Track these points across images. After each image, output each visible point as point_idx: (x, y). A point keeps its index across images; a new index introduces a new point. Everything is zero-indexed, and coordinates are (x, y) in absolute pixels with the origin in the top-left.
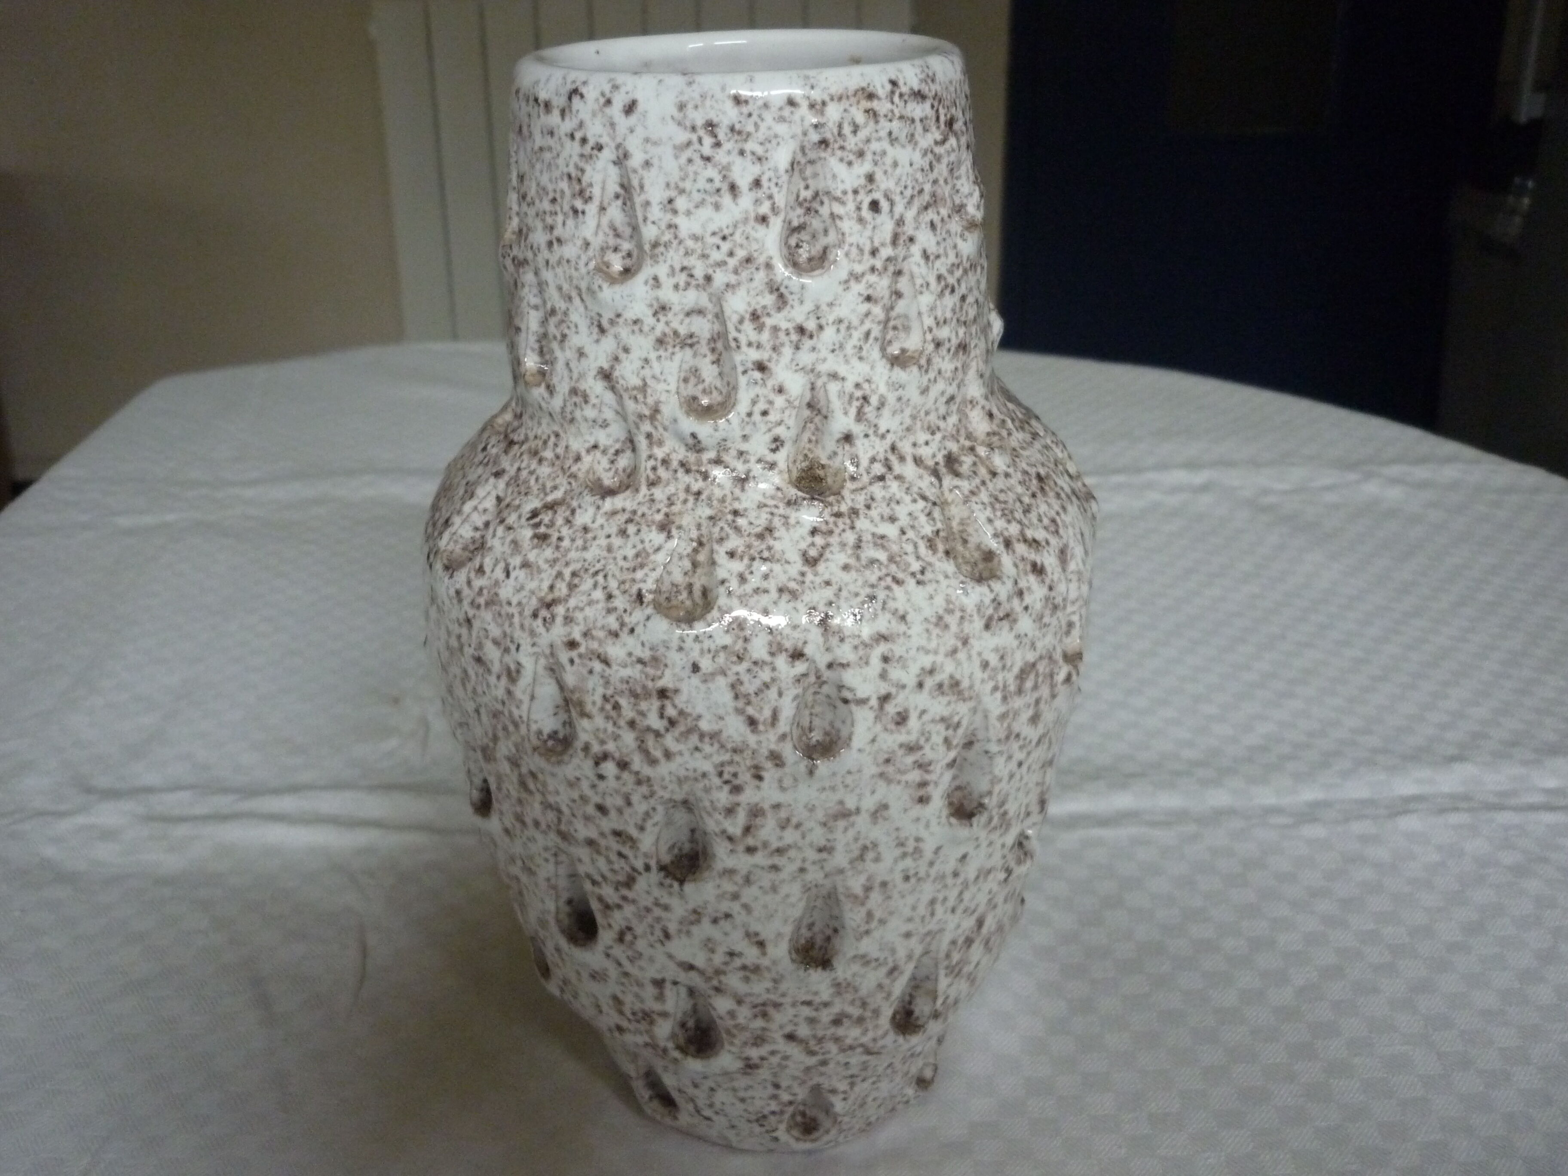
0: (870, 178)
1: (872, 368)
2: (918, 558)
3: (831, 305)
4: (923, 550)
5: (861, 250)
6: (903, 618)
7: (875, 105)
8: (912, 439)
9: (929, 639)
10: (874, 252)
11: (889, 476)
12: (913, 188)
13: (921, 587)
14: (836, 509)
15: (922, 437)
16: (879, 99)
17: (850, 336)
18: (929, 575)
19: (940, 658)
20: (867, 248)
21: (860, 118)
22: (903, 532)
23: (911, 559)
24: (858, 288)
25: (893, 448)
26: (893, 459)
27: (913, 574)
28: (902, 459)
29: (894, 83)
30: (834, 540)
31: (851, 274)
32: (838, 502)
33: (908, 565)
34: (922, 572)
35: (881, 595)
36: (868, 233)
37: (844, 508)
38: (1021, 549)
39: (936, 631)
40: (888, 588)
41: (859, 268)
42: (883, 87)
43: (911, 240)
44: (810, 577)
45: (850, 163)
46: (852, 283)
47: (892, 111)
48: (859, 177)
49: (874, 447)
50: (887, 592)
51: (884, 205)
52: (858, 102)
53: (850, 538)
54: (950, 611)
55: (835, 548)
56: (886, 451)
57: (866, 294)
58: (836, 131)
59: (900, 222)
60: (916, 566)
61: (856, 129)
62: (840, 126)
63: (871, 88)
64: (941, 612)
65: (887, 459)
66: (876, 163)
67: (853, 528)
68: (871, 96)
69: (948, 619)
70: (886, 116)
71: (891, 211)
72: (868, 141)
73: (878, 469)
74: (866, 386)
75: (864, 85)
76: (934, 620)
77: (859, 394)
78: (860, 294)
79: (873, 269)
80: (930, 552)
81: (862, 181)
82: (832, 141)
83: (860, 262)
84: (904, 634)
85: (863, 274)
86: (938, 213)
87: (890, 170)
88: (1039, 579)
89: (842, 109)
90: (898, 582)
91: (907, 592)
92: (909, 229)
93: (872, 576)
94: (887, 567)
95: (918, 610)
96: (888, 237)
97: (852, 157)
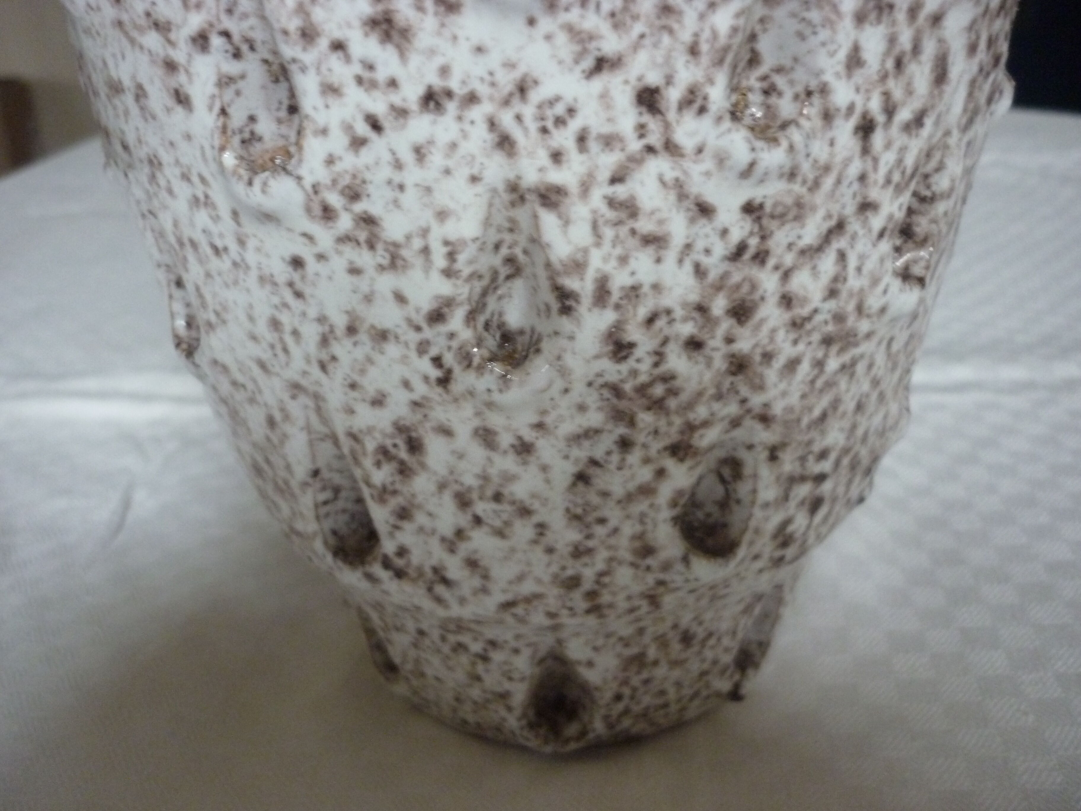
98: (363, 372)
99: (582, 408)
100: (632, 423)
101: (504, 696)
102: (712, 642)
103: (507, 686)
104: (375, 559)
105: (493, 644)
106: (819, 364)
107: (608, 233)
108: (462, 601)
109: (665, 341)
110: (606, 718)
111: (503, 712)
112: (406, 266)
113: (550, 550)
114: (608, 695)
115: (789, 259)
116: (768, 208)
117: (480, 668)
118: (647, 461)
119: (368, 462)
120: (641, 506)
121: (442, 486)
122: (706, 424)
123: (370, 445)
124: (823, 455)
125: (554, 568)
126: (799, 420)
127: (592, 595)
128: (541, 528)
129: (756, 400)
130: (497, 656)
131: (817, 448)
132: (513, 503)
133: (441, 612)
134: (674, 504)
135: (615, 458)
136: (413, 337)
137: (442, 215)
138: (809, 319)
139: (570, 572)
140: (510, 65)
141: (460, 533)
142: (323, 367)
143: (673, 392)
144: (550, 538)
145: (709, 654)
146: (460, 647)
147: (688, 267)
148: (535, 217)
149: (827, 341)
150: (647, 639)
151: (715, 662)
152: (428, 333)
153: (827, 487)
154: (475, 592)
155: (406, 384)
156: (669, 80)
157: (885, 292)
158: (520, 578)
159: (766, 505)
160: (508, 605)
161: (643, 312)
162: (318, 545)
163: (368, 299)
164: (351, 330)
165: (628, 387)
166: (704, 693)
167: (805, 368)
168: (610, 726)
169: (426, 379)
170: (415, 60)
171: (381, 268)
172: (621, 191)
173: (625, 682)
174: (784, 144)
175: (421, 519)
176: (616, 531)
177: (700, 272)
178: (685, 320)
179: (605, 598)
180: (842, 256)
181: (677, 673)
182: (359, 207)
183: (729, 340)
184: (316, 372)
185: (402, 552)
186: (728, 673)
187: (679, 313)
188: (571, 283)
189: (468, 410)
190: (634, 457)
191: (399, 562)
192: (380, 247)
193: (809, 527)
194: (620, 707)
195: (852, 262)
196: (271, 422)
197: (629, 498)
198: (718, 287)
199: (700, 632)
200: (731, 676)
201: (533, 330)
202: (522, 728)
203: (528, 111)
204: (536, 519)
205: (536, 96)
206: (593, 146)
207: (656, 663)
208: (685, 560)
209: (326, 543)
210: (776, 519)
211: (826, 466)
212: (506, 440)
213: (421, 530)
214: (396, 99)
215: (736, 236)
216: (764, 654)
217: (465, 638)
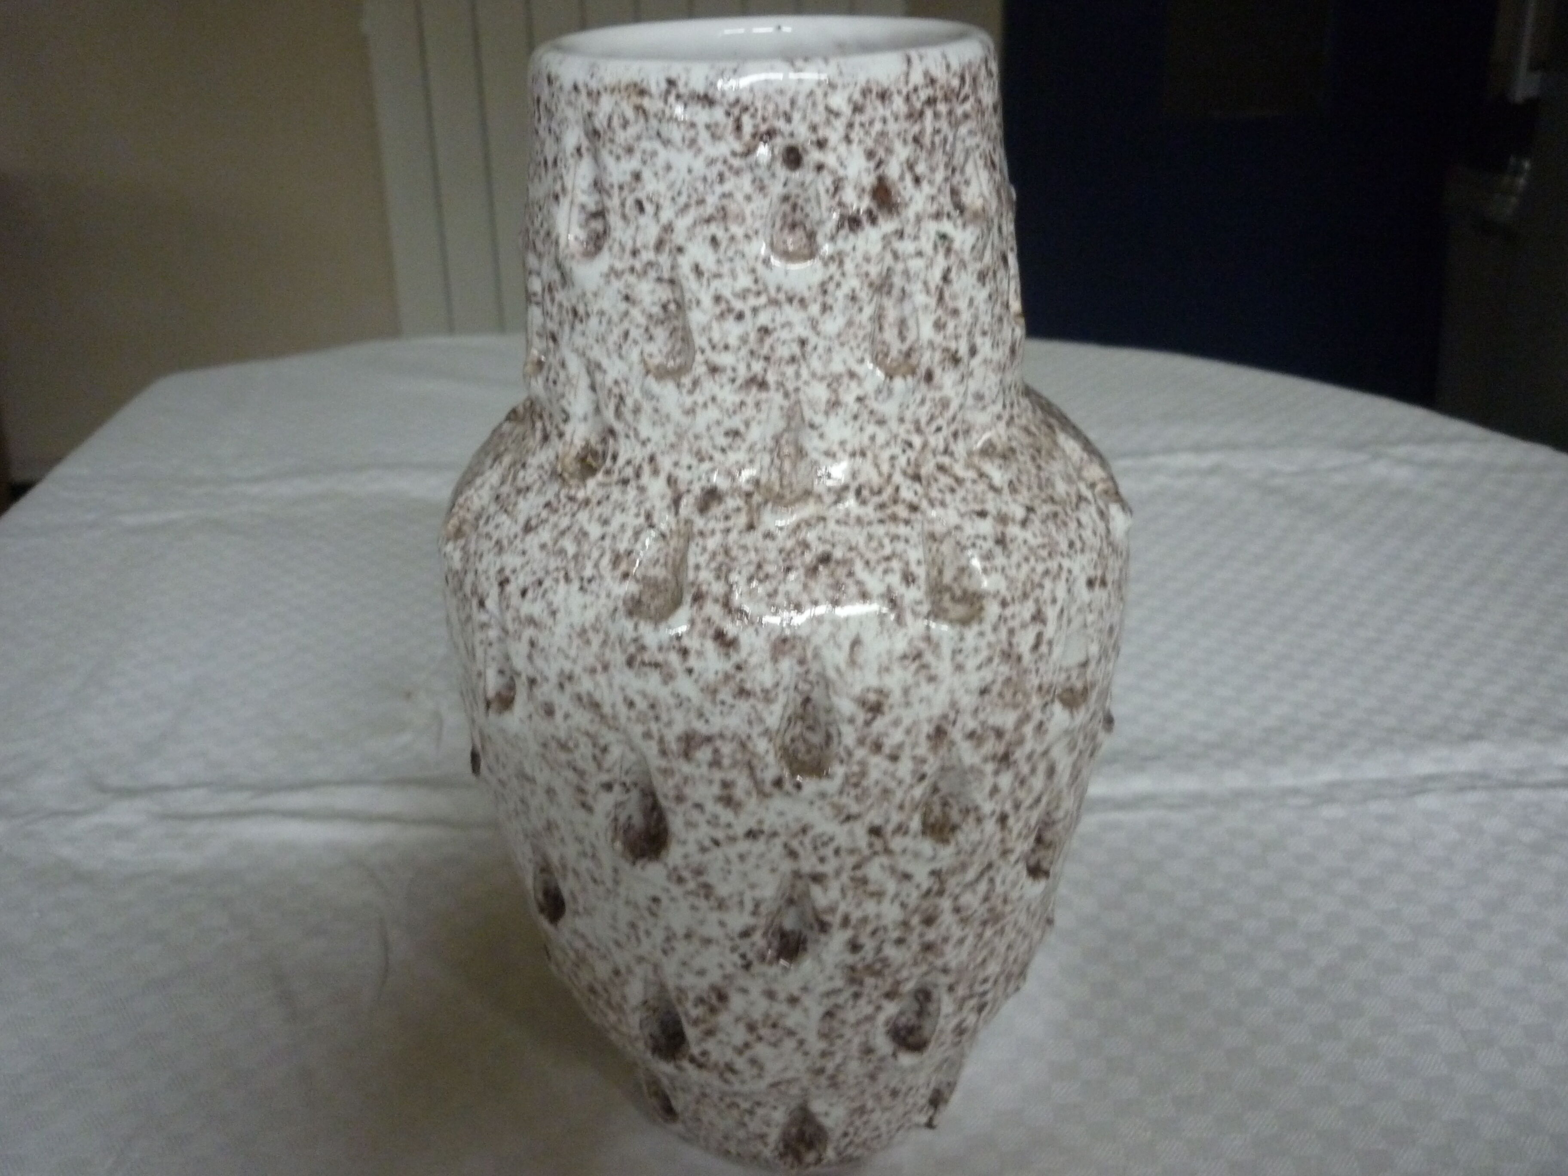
0: (637, 176)
1: (630, 369)
2: (596, 566)
3: (595, 295)
4: (605, 562)
5: (623, 248)
6: (554, 613)
7: (646, 102)
8: (674, 457)
9: (570, 645)
10: (635, 253)
11: (633, 483)
12: (689, 196)
13: (581, 594)
14: (573, 492)
15: (687, 459)
16: (651, 96)
17: (611, 331)
18: (594, 586)
19: (578, 670)
20: (629, 246)
21: (630, 114)
22: (603, 538)
23: (589, 565)
24: (617, 285)
25: (652, 459)
26: (647, 469)
27: (582, 579)
28: (656, 472)
29: (671, 83)
30: (553, 519)
31: (612, 269)
32: (578, 487)
33: (584, 567)
34: (590, 581)
35: (547, 583)
36: (631, 231)
37: (581, 495)
38: (713, 610)
39: (577, 642)
40: (557, 581)
41: (619, 266)
42: (658, 84)
43: (680, 250)
44: (518, 541)
45: (618, 158)
46: (613, 278)
47: (663, 112)
48: (625, 173)
49: (634, 450)
50: (554, 584)
51: (649, 208)
52: (629, 97)
53: (565, 522)
54: (596, 630)
55: (548, 527)
56: (643, 459)
57: (624, 292)
58: (605, 124)
59: (668, 228)
60: (588, 572)
61: (625, 124)
62: (610, 119)
63: (644, 85)
64: (587, 625)
65: (640, 467)
66: (644, 162)
67: (574, 515)
68: (642, 92)
69: (591, 635)
70: (656, 115)
71: (656, 214)
72: (639, 138)
73: (629, 472)
74: (623, 385)
75: (637, 79)
76: (578, 629)
77: (616, 391)
78: (619, 292)
79: (632, 270)
80: (610, 567)
81: (628, 178)
82: (602, 132)
83: (621, 259)
84: (550, 628)
85: (623, 272)
86: (727, 230)
87: (661, 173)
88: (722, 651)
89: (613, 101)
90: (567, 579)
91: (568, 592)
92: (679, 237)
93: (553, 563)
94: (568, 562)
95: (569, 613)
96: (652, 242)
97: (620, 151)
98: (692, 957)
99: (831, 978)
100: (861, 983)
101: (762, 1137)
102: (913, 1092)
103: (765, 1129)
104: (684, 1056)
105: (759, 1104)
106: (980, 936)
107: (850, 894)
108: (743, 1082)
109: (883, 942)
110: (836, 1148)
111: (760, 1146)
112: (727, 909)
113: (806, 1054)
114: (838, 1133)
115: (957, 891)
116: (944, 870)
117: (747, 1118)
118: (870, 1002)
119: (689, 1005)
120: (867, 1026)
121: (738, 1020)
122: (907, 979)
123: (691, 996)
124: (985, 981)
125: (809, 1063)
126: (967, 967)
127: (832, 1077)
128: (801, 1042)
129: (939, 963)
130: (760, 1111)
131: (981, 977)
132: (784, 1029)
133: (726, 1088)
134: (887, 1023)
135: (851, 1003)
136: (728, 944)
137: (753, 886)
138: (972, 915)
139: (818, 1065)
140: (798, 820)
141: (747, 1045)
142: (665, 952)
143: (888, 966)
144: (806, 1047)
145: (910, 1101)
146: (733, 1105)
147: (897, 904)
148: (808, 886)
149: (984, 923)
150: (867, 1096)
151: (915, 1104)
152: (738, 941)
153: (989, 997)
154: (753, 1077)
155: (721, 966)
156: (887, 821)
157: (1022, 888)
158: (785, 1069)
159: (947, 1016)
160: (775, 1085)
161: (869, 928)
162: (640, 1045)
163: (702, 922)
164: (688, 936)
165: (860, 966)
166: (907, 1125)
167: (970, 941)
168: (839, 1154)
169: (735, 965)
170: (743, 816)
171: (711, 909)
172: (859, 873)
173: (851, 1124)
174: (953, 843)
175: (721, 1036)
176: (849, 1041)
177: (903, 905)
178: (895, 929)
179: (841, 1078)
180: (992, 881)
181: (887, 1115)
182: (702, 879)
183: (921, 935)
184: (658, 954)
185: (704, 1053)
186: (925, 1109)
187: (890, 927)
188: (827, 918)
189: (761, 981)
190: (862, 1002)
191: (702, 1060)
192: (712, 898)
193: (978, 1021)
194: (847, 1140)
195: (998, 880)
196: (617, 972)
197: (858, 1023)
198: (916, 911)
199: (904, 1089)
200: (927, 1112)
201: (800, 933)
202: (775, 1158)
203: (807, 840)
204: (798, 1037)
205: (811, 834)
206: (843, 854)
207: (873, 1111)
208: (894, 1055)
209: (646, 1043)
210: (954, 1022)
211: (988, 986)
212: (782, 996)
213: (720, 1042)
214: (731, 832)
215: (925, 886)
216: (951, 1092)
217: (739, 1100)
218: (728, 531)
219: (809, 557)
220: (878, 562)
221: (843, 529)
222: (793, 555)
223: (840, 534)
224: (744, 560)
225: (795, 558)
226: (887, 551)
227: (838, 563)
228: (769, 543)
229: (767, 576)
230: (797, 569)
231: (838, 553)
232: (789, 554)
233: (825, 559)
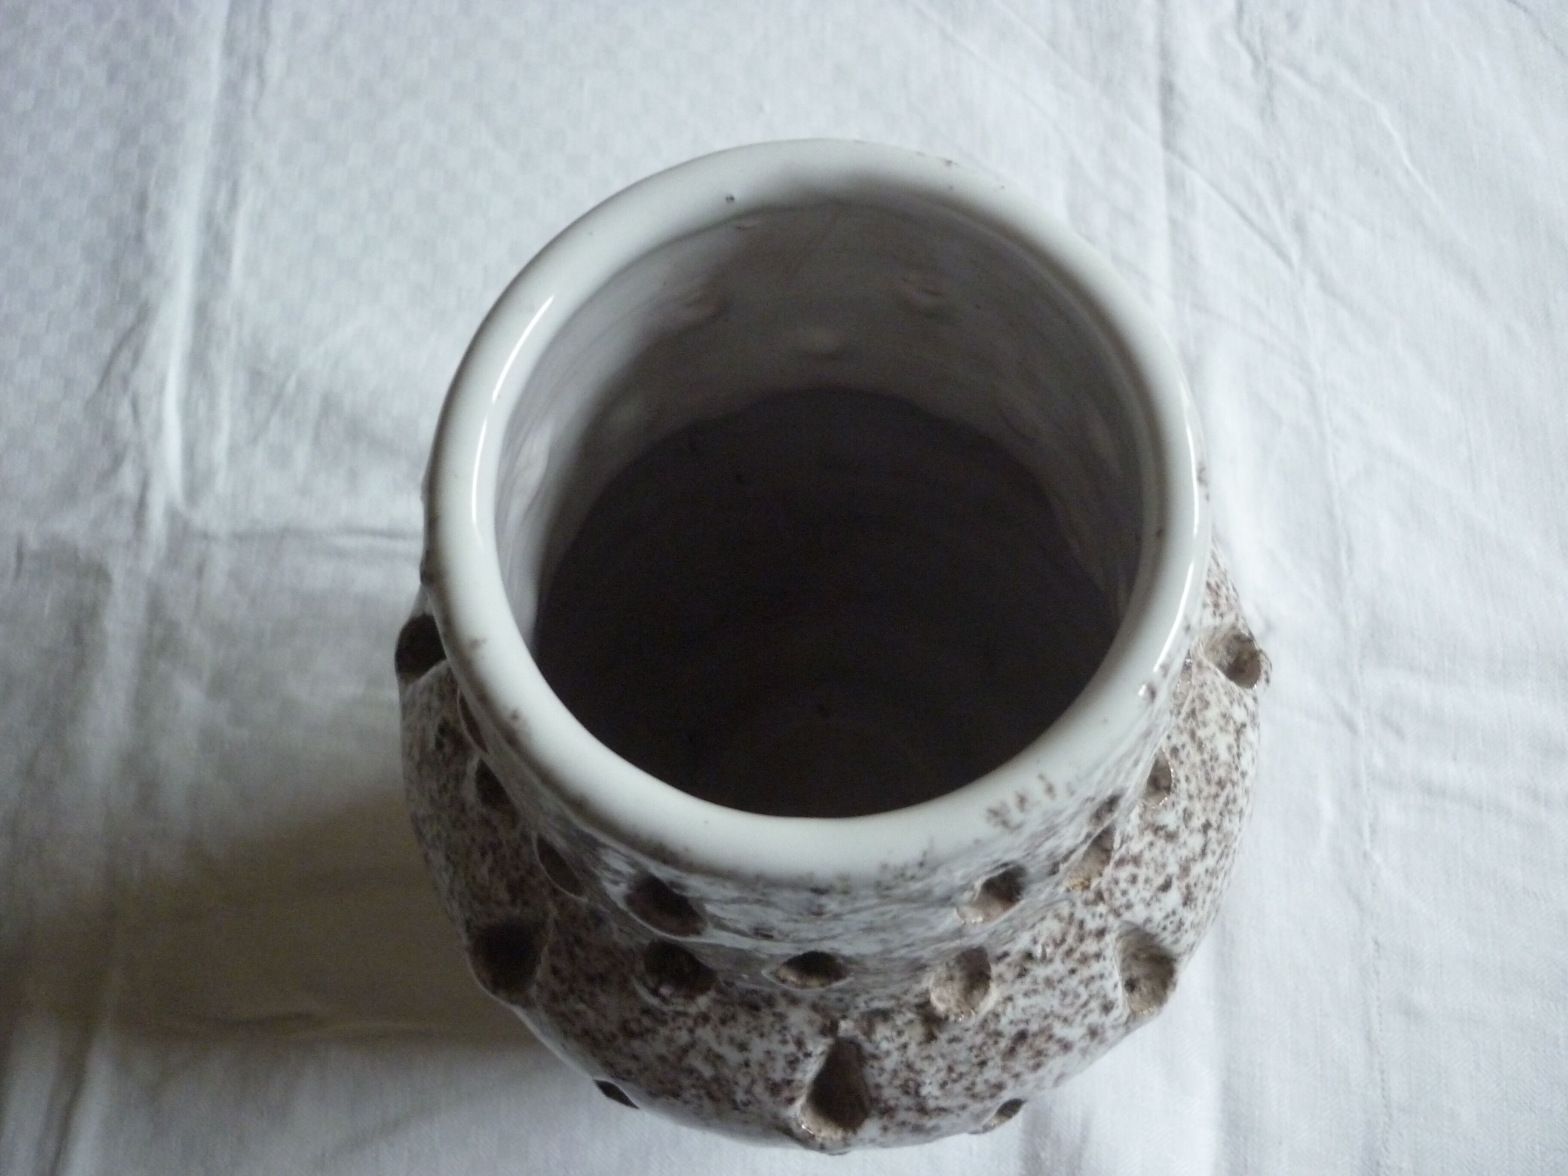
218: (905, 1046)
219: (1004, 1044)
220: (1077, 1013)
221: (1035, 1000)
222: (985, 1048)
223: (1031, 1006)
224: (932, 1070)
225: (989, 1049)
226: (1084, 997)
227: (1035, 1035)
228: (956, 1046)
229: (961, 1075)
230: (993, 1058)
231: (1034, 1027)
232: (980, 1048)
233: (1022, 1036)
